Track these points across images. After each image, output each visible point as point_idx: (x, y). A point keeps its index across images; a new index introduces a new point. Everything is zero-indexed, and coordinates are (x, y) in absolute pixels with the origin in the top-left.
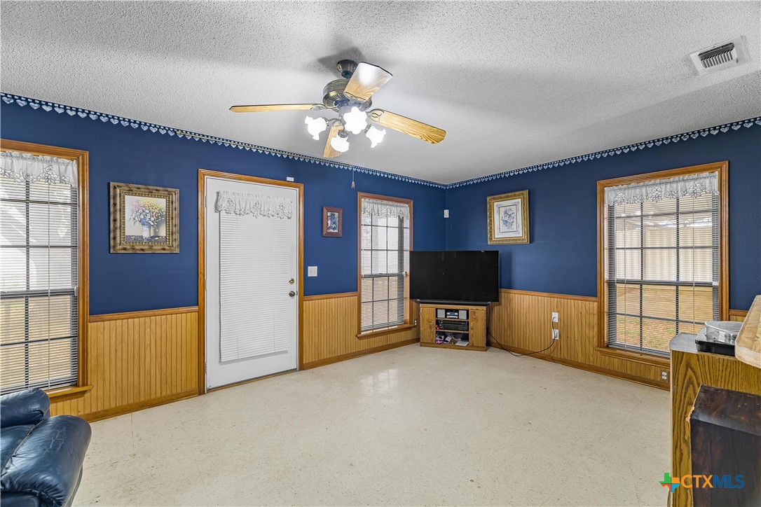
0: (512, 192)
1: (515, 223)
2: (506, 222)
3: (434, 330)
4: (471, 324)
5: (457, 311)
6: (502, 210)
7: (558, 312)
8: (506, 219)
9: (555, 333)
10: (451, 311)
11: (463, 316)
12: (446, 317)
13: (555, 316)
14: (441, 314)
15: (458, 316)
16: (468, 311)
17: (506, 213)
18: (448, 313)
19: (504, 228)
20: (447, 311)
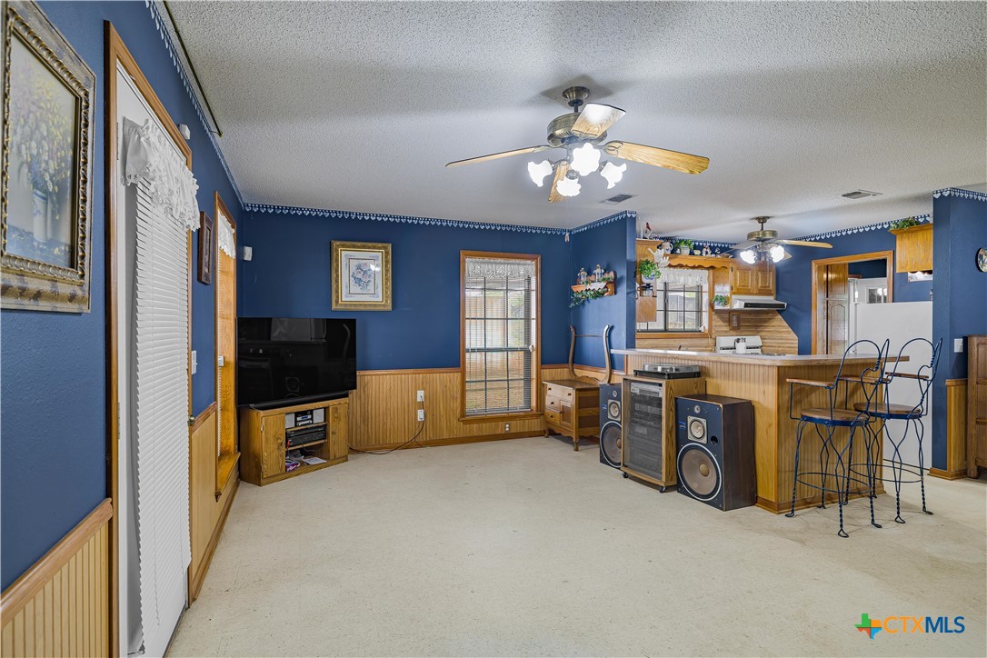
0: (372, 242)
1: (372, 284)
2: (358, 281)
3: (284, 450)
4: (331, 428)
5: (311, 412)
6: (354, 263)
7: (423, 389)
8: (360, 276)
9: (421, 414)
10: (304, 413)
11: (318, 418)
12: (296, 426)
13: (421, 394)
14: (289, 422)
15: (312, 419)
16: (326, 409)
17: (359, 267)
18: (299, 419)
19: (355, 288)
20: (297, 414)
